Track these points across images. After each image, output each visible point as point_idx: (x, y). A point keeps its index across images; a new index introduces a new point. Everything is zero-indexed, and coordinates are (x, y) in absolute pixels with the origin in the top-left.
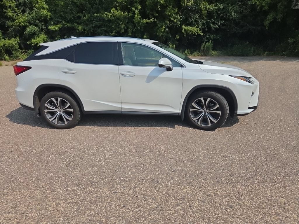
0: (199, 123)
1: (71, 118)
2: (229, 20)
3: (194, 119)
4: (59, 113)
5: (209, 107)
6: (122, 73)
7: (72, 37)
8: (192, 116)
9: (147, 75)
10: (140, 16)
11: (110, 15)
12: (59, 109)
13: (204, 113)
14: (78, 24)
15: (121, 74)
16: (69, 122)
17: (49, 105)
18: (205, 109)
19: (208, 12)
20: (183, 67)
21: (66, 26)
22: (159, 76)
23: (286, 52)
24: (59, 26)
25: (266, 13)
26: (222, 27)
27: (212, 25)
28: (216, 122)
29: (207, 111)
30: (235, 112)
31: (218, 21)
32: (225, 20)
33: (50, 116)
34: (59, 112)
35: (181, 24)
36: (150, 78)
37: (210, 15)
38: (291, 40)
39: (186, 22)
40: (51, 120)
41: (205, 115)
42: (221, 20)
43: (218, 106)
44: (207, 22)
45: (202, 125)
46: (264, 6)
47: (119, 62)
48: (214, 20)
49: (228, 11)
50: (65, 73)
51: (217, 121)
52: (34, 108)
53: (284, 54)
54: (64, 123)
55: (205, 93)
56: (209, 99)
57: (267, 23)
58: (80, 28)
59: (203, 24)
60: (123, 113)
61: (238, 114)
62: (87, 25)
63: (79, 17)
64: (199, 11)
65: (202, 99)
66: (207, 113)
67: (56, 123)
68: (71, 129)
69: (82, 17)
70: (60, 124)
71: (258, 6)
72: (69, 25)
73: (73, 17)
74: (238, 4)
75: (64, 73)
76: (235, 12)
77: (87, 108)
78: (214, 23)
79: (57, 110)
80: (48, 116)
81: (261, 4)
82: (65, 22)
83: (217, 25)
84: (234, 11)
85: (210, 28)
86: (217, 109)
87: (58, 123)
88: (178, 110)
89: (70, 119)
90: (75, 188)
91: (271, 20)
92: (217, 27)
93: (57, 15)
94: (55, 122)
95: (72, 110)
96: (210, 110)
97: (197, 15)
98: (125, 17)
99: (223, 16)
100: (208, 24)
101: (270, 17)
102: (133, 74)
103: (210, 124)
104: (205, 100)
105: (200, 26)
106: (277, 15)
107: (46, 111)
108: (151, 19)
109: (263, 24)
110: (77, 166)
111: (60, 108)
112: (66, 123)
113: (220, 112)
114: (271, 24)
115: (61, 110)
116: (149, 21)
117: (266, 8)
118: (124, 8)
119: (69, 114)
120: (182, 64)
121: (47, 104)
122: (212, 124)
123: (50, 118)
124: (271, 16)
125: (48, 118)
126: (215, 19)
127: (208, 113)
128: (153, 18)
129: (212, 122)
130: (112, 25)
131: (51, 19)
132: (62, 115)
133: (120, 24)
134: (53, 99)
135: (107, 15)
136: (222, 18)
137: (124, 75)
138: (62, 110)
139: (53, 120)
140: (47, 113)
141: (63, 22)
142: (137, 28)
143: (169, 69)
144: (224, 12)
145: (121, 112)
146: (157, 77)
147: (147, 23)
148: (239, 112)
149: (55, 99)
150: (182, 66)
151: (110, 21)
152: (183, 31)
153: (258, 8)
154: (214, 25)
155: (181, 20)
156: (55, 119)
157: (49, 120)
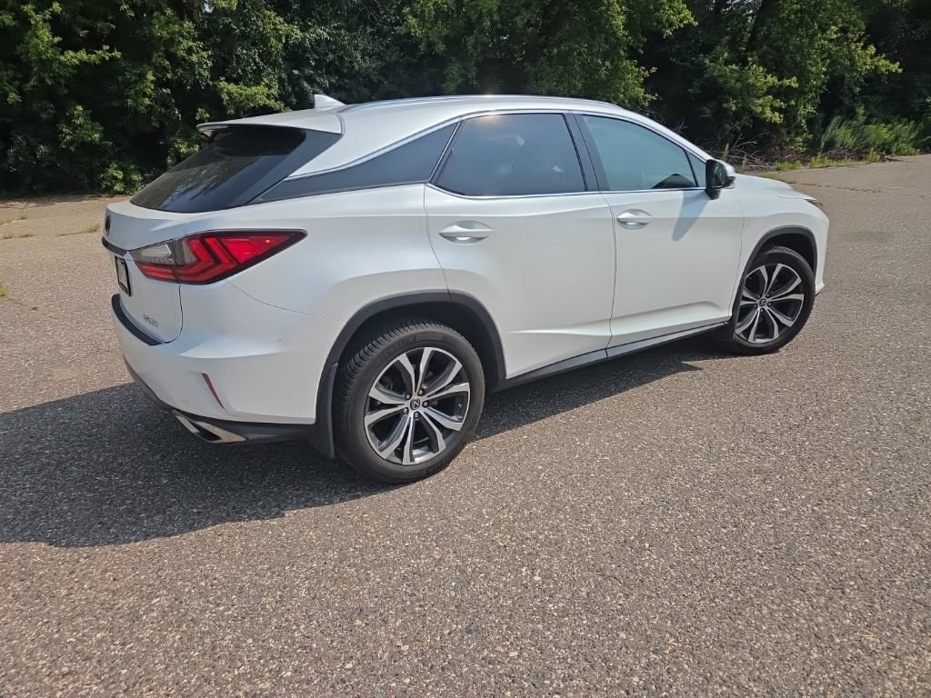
0: (751, 339)
1: (460, 421)
2: (354, 75)
3: (738, 331)
4: (411, 414)
5: (772, 290)
6: (620, 217)
9: (677, 216)
12: (415, 395)
13: (760, 309)
15: (618, 221)
16: (450, 438)
17: (383, 389)
19: (286, 46)
27: (305, 84)
28: (790, 326)
29: (764, 297)
34: (414, 408)
36: (682, 226)
40: (385, 454)
41: (763, 313)
42: (329, 73)
43: (798, 281)
44: (290, 75)
45: (759, 341)
46: (434, 43)
48: (310, 72)
50: (451, 237)
51: (793, 320)
52: (314, 423)
54: (434, 448)
55: (770, 252)
56: (780, 267)
59: (281, 81)
60: (612, 354)
65: (763, 269)
66: (766, 308)
67: (407, 460)
71: (421, 41)
75: (445, 240)
79: (406, 404)
80: (374, 443)
81: (428, 37)
84: (361, 51)
86: (796, 290)
87: (412, 460)
88: (724, 312)
89: (458, 426)
94: (402, 456)
95: (466, 387)
96: (777, 298)
100: (294, 81)
101: (454, 71)
103: (777, 334)
104: (771, 272)
106: (468, 71)
107: (369, 420)
108: (100, 52)
111: (419, 394)
112: (443, 445)
113: (801, 297)
115: (418, 397)
116: (93, 57)
117: (441, 47)
121: (377, 384)
122: (782, 333)
125: (376, 448)
126: (313, 68)
127: (771, 304)
128: (107, 48)
129: (781, 326)
132: (427, 418)
134: (404, 359)
136: (329, 69)
137: (623, 222)
138: (423, 399)
140: (372, 428)
146: (697, 218)
147: (83, 63)
149: (409, 356)
152: (225, 97)
153: (422, 47)
154: (312, 86)
155: (210, 64)
156: (402, 444)
157: (380, 454)
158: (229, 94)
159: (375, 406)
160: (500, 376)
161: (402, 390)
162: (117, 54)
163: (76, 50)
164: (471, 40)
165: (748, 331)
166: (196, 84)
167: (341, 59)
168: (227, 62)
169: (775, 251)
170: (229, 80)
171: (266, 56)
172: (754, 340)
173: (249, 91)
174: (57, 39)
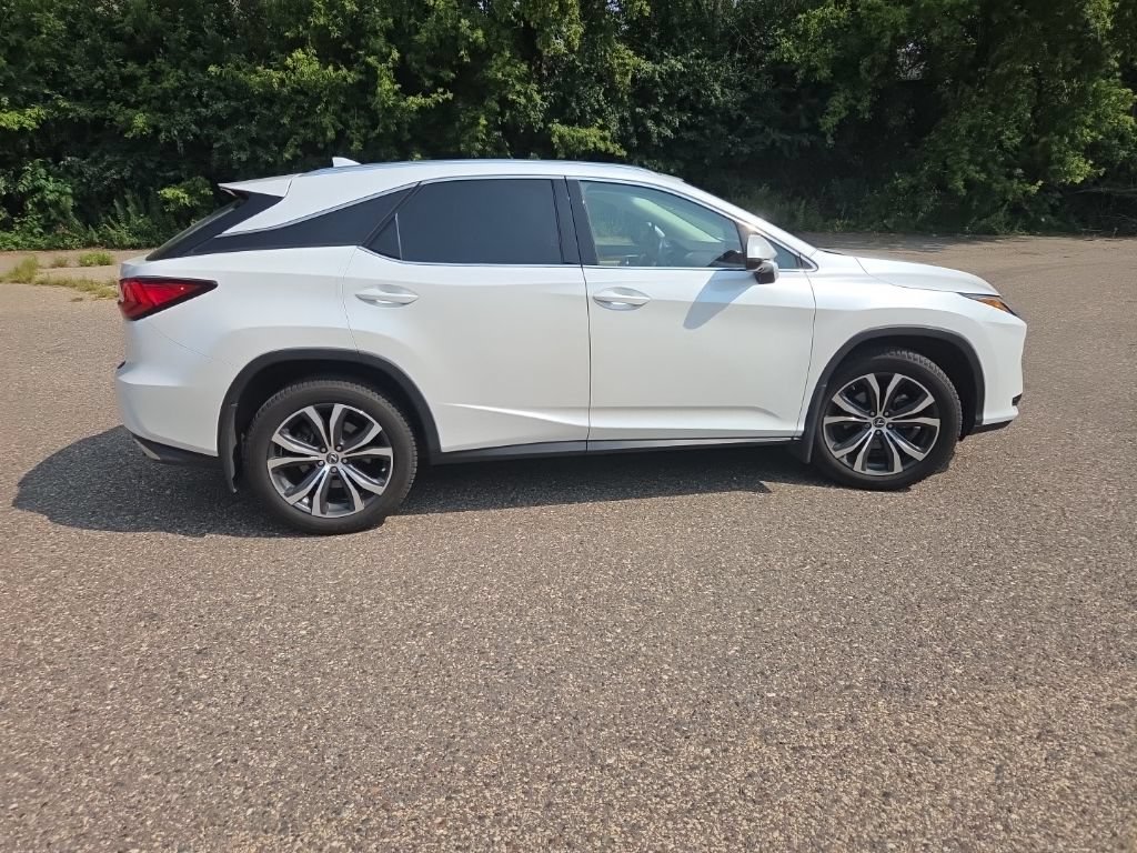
0: (858, 467)
1: (382, 485)
2: (709, 111)
3: (838, 454)
4: (327, 468)
5: (894, 408)
6: (596, 295)
7: (338, 161)
8: (830, 445)
9: (692, 300)
11: (276, 76)
12: (331, 450)
13: (873, 430)
14: (128, 105)
15: (594, 298)
16: (370, 501)
17: (289, 437)
18: (880, 414)
19: (634, 79)
20: (809, 267)
21: (71, 115)
22: (733, 302)
23: (893, 220)
24: (39, 111)
25: (822, 91)
26: (686, 135)
27: (650, 124)
28: (920, 459)
29: (888, 420)
30: (977, 418)
31: (671, 113)
32: (693, 109)
33: (288, 485)
34: (330, 463)
35: (546, 120)
37: (643, 90)
38: (902, 182)
39: (559, 111)
40: (291, 500)
41: (879, 437)
42: (681, 109)
43: (930, 400)
44: (633, 114)
45: (868, 472)
46: (816, 69)
47: (581, 253)
48: (657, 110)
49: (701, 79)
51: (924, 453)
52: (216, 455)
53: (885, 226)
54: (351, 506)
55: (883, 356)
56: (897, 378)
57: (829, 123)
58: (140, 120)
59: (622, 120)
60: (592, 447)
61: (984, 423)
62: (165, 110)
63: (130, 81)
64: (605, 77)
65: (871, 378)
66: (885, 430)
67: (316, 511)
69: (146, 80)
70: (334, 513)
71: (798, 66)
72: (83, 111)
73: (102, 77)
74: (731, 55)
75: (365, 304)
76: (726, 83)
77: (451, 439)
78: (657, 119)
79: (322, 457)
80: (281, 487)
81: (809, 61)
82: (65, 95)
83: (669, 124)
84: (722, 82)
85: (644, 136)
86: (926, 413)
87: (323, 513)
88: (788, 423)
89: (379, 490)
90: (630, 755)
91: (843, 115)
92: (669, 133)
93: (24, 66)
94: (310, 505)
95: (387, 452)
96: (900, 419)
97: (600, 91)
98: (336, 88)
99: (687, 97)
100: (637, 121)
101: (838, 102)
102: (637, 298)
103: (898, 468)
104: (884, 384)
105: (615, 126)
106: (859, 100)
107: (273, 463)
108: (435, 95)
109: (818, 126)
110: (553, 672)
111: (335, 449)
112: (359, 505)
113: (935, 422)
114: (841, 126)
115: (335, 453)
116: (429, 100)
117: (824, 73)
118: (330, 52)
119: (373, 467)
120: (803, 258)
121: (280, 433)
122: (906, 467)
123: (287, 495)
124: (842, 100)
125: (282, 492)
126: (659, 105)
127: (890, 426)
128: (440, 90)
129: (905, 457)
130: (283, 113)
132: (344, 475)
133: (311, 112)
134: (311, 412)
135: (264, 77)
136: (683, 105)
137: (604, 302)
138: (342, 455)
139: (300, 501)
140: (277, 470)
141: (57, 99)
142: (386, 128)
143: (766, 277)
144: (689, 84)
145: (582, 447)
146: (727, 304)
147: (422, 109)
148: (989, 416)
149: (317, 409)
151: (270, 98)
152: (555, 139)
153: (800, 75)
154: (658, 125)
155: (546, 105)
156: (311, 495)
157: (287, 499)
158: (561, 137)
159: (281, 451)
160: (431, 446)
161: (317, 442)
162: (450, 95)
163: (415, 95)
164: (865, 63)
165: (852, 457)
166: (530, 126)
167: (698, 93)
168: (565, 103)
169: (888, 356)
170: (562, 123)
171: (611, 93)
172: (863, 469)
173: (583, 132)
174: (397, 87)
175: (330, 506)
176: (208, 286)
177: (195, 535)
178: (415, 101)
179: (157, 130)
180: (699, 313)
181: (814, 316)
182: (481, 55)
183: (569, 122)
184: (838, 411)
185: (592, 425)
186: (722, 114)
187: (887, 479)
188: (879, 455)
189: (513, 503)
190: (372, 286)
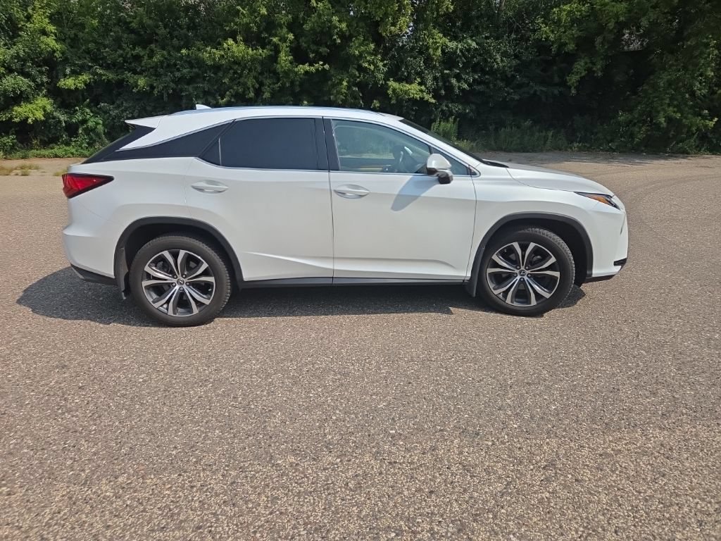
0: (508, 300)
1: (209, 299)
2: (492, 72)
3: (496, 292)
4: (177, 287)
5: (531, 264)
6: (338, 189)
7: (199, 106)
8: (491, 286)
9: (396, 193)
10: (290, 58)
11: (218, 53)
12: (180, 277)
13: (518, 278)
14: (135, 72)
15: (335, 191)
16: (202, 308)
17: (154, 268)
18: (523, 268)
19: (443, 52)
20: (475, 174)
21: (104, 77)
22: (423, 195)
23: (616, 144)
24: (85, 77)
25: (570, 58)
26: (477, 88)
27: (454, 81)
28: (548, 297)
29: (528, 272)
30: (588, 272)
31: (468, 74)
32: (483, 72)
33: (155, 296)
34: (179, 285)
35: (386, 79)
37: (449, 59)
38: (622, 117)
39: (394, 73)
40: (156, 305)
41: (522, 282)
42: (474, 71)
43: (553, 260)
44: (443, 74)
45: (515, 304)
46: (565, 44)
47: (329, 163)
48: (458, 71)
49: (488, 52)
50: (201, 190)
51: (550, 293)
52: (114, 277)
53: (611, 148)
54: (191, 311)
55: (522, 231)
56: (532, 245)
57: (573, 79)
58: (142, 82)
59: (435, 79)
60: (336, 282)
61: (593, 276)
62: (158, 75)
63: (137, 58)
64: (423, 51)
65: (516, 245)
66: (526, 278)
67: (170, 312)
68: (208, 326)
69: (146, 57)
70: (181, 314)
71: (553, 42)
72: (111, 76)
73: (121, 56)
74: (508, 37)
75: (198, 192)
76: (505, 54)
77: (249, 274)
78: (458, 78)
79: (175, 281)
80: (150, 297)
81: (561, 39)
82: (101, 66)
83: (466, 81)
84: (502, 53)
85: (449, 88)
86: (551, 268)
87: (174, 313)
88: (462, 272)
89: (207, 302)
90: (292, 459)
91: (583, 74)
92: (466, 86)
93: (79, 49)
94: (167, 309)
95: (211, 279)
96: (535, 271)
97: (421, 59)
98: (253, 60)
99: (478, 63)
100: (445, 78)
101: (580, 66)
102: (362, 191)
103: (534, 302)
104: (524, 248)
105: (429, 83)
106: (594, 64)
107: (145, 283)
108: (317, 65)
109: (566, 82)
110: (270, 411)
111: (182, 276)
112: (196, 310)
113: (557, 274)
114: (582, 81)
115: (182, 279)
116: (312, 68)
117: (571, 47)
118: (252, 39)
119: (204, 288)
120: (471, 168)
121: (149, 266)
122: (539, 302)
123: (154, 302)
124: (583, 64)
125: (151, 300)
126: (460, 69)
127: (529, 275)
128: (321, 63)
129: (538, 296)
130: (224, 77)
131: (66, 61)
132: (187, 292)
133: (241, 76)
134: (166, 254)
135: (209, 54)
136: (475, 68)
137: (342, 194)
138: (186, 280)
139: (162, 306)
140: (148, 288)
141: (97, 68)
142: (283, 84)
143: (445, 180)
144: (480, 55)
145: (330, 282)
146: (419, 196)
147: (307, 73)
148: (596, 272)
149: (170, 253)
150: (470, 172)
151: (217, 68)
152: (390, 92)
153: (554, 49)
154: (458, 81)
155: (386, 69)
156: (168, 302)
157: (153, 305)
158: (394, 90)
159: (149, 277)
160: (238, 278)
161: (171, 272)
163: (303, 64)
164: (599, 40)
165: (506, 293)
167: (485, 61)
168: (398, 68)
169: (526, 231)
172: (512, 302)
175: (180, 310)
176: (108, 179)
177: (105, 323)
178: (303, 68)
179: (152, 87)
180: (401, 201)
181: (476, 205)
182: (346, 38)
183: (399, 80)
184: (496, 265)
185: (336, 268)
186: (501, 74)
187: (526, 309)
188: (522, 294)
189: (292, 314)
190: (201, 181)
